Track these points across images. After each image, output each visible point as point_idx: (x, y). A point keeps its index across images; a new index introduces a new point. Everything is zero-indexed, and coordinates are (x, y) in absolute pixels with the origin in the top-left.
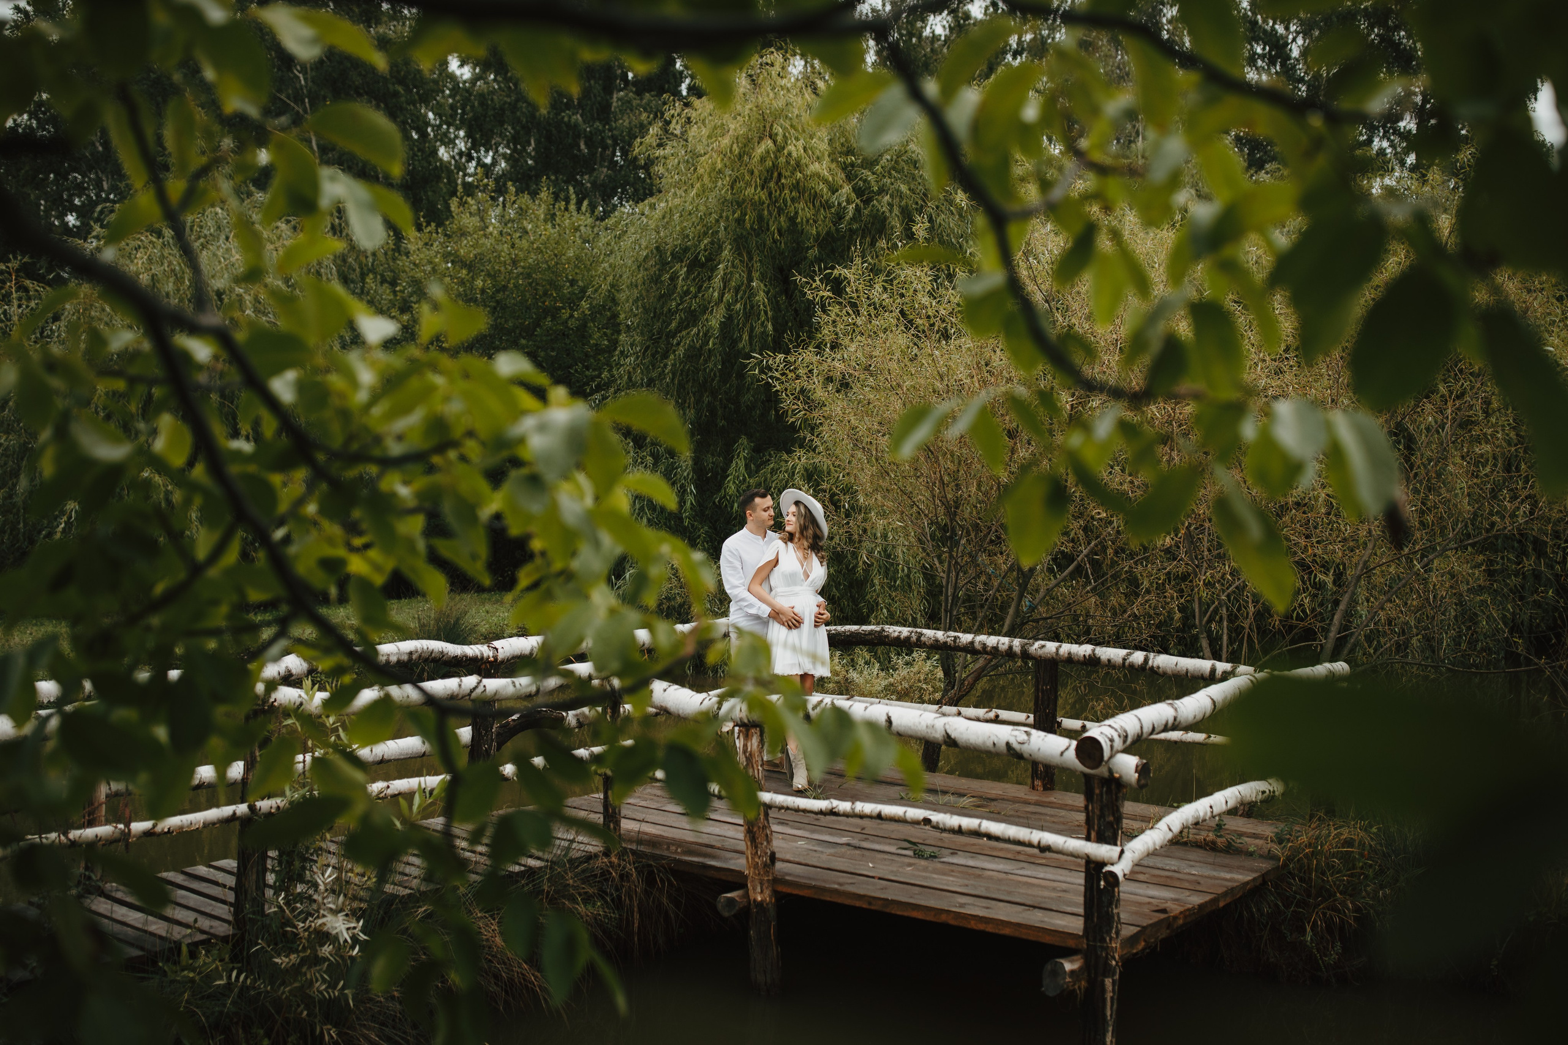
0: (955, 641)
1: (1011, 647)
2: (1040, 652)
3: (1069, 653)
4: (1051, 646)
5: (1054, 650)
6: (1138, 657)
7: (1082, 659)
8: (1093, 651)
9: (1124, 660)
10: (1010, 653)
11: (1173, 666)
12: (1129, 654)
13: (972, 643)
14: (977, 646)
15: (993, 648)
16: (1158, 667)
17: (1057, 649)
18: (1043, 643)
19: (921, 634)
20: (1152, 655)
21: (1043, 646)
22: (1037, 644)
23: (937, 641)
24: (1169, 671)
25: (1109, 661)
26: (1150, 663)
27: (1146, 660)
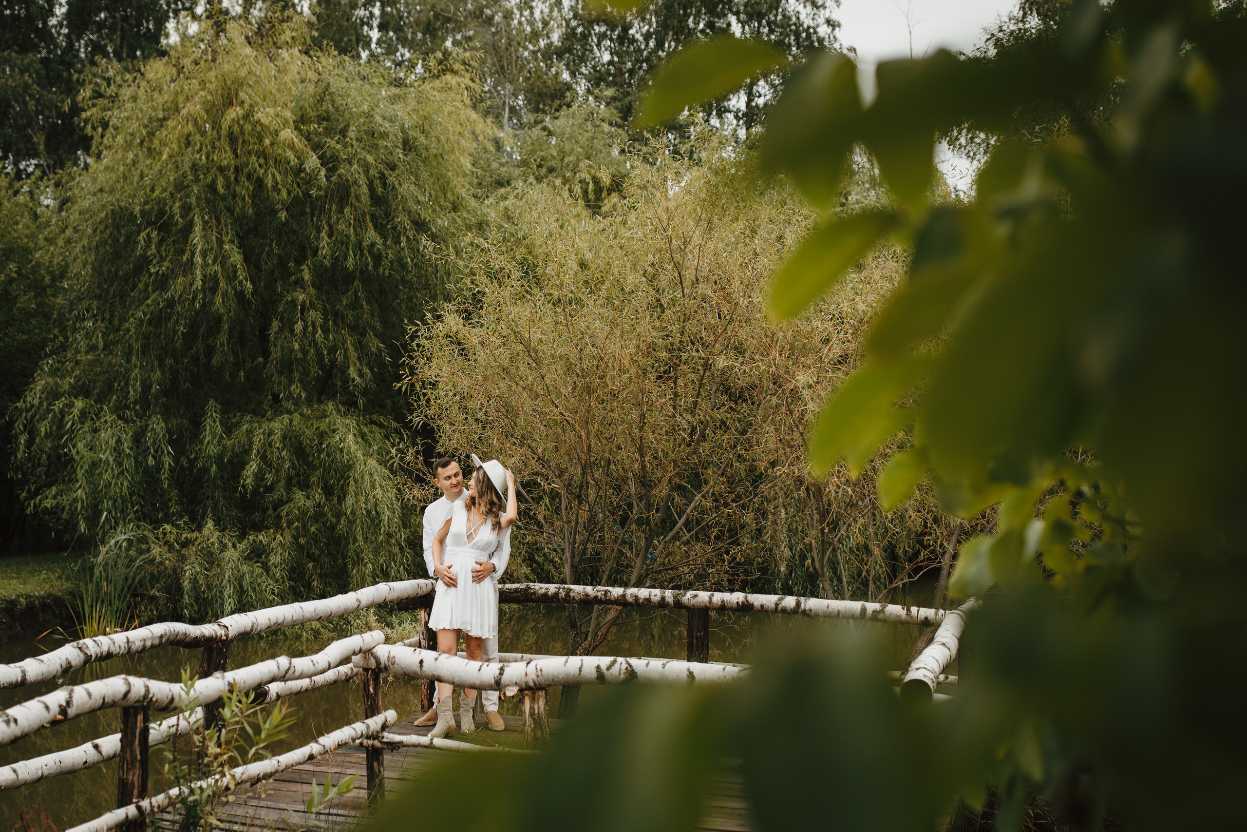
0: (605, 595)
1: (663, 598)
2: (693, 601)
3: (723, 601)
4: (703, 596)
5: (707, 599)
6: (790, 601)
7: (735, 605)
8: (746, 597)
9: (777, 605)
10: (663, 603)
11: (825, 608)
12: (780, 600)
13: (624, 596)
14: (629, 599)
15: (645, 599)
16: (811, 610)
17: (710, 598)
18: (695, 592)
19: (570, 590)
20: (802, 599)
21: (696, 596)
22: (690, 594)
23: (587, 595)
24: (821, 613)
25: (762, 606)
26: (802, 606)
27: (798, 604)
